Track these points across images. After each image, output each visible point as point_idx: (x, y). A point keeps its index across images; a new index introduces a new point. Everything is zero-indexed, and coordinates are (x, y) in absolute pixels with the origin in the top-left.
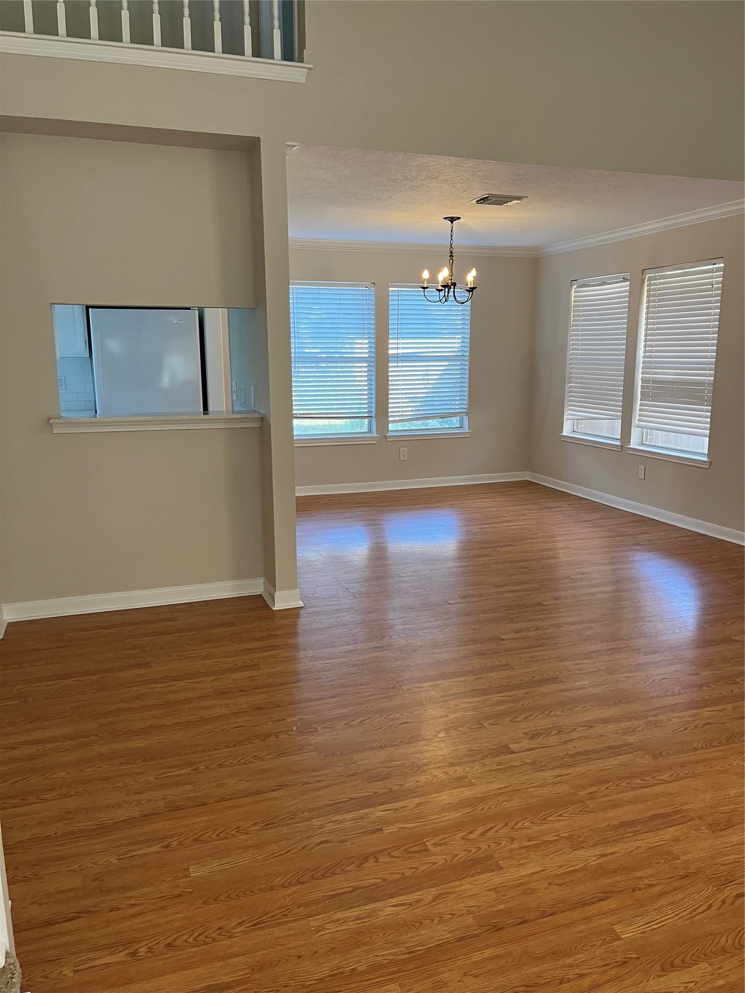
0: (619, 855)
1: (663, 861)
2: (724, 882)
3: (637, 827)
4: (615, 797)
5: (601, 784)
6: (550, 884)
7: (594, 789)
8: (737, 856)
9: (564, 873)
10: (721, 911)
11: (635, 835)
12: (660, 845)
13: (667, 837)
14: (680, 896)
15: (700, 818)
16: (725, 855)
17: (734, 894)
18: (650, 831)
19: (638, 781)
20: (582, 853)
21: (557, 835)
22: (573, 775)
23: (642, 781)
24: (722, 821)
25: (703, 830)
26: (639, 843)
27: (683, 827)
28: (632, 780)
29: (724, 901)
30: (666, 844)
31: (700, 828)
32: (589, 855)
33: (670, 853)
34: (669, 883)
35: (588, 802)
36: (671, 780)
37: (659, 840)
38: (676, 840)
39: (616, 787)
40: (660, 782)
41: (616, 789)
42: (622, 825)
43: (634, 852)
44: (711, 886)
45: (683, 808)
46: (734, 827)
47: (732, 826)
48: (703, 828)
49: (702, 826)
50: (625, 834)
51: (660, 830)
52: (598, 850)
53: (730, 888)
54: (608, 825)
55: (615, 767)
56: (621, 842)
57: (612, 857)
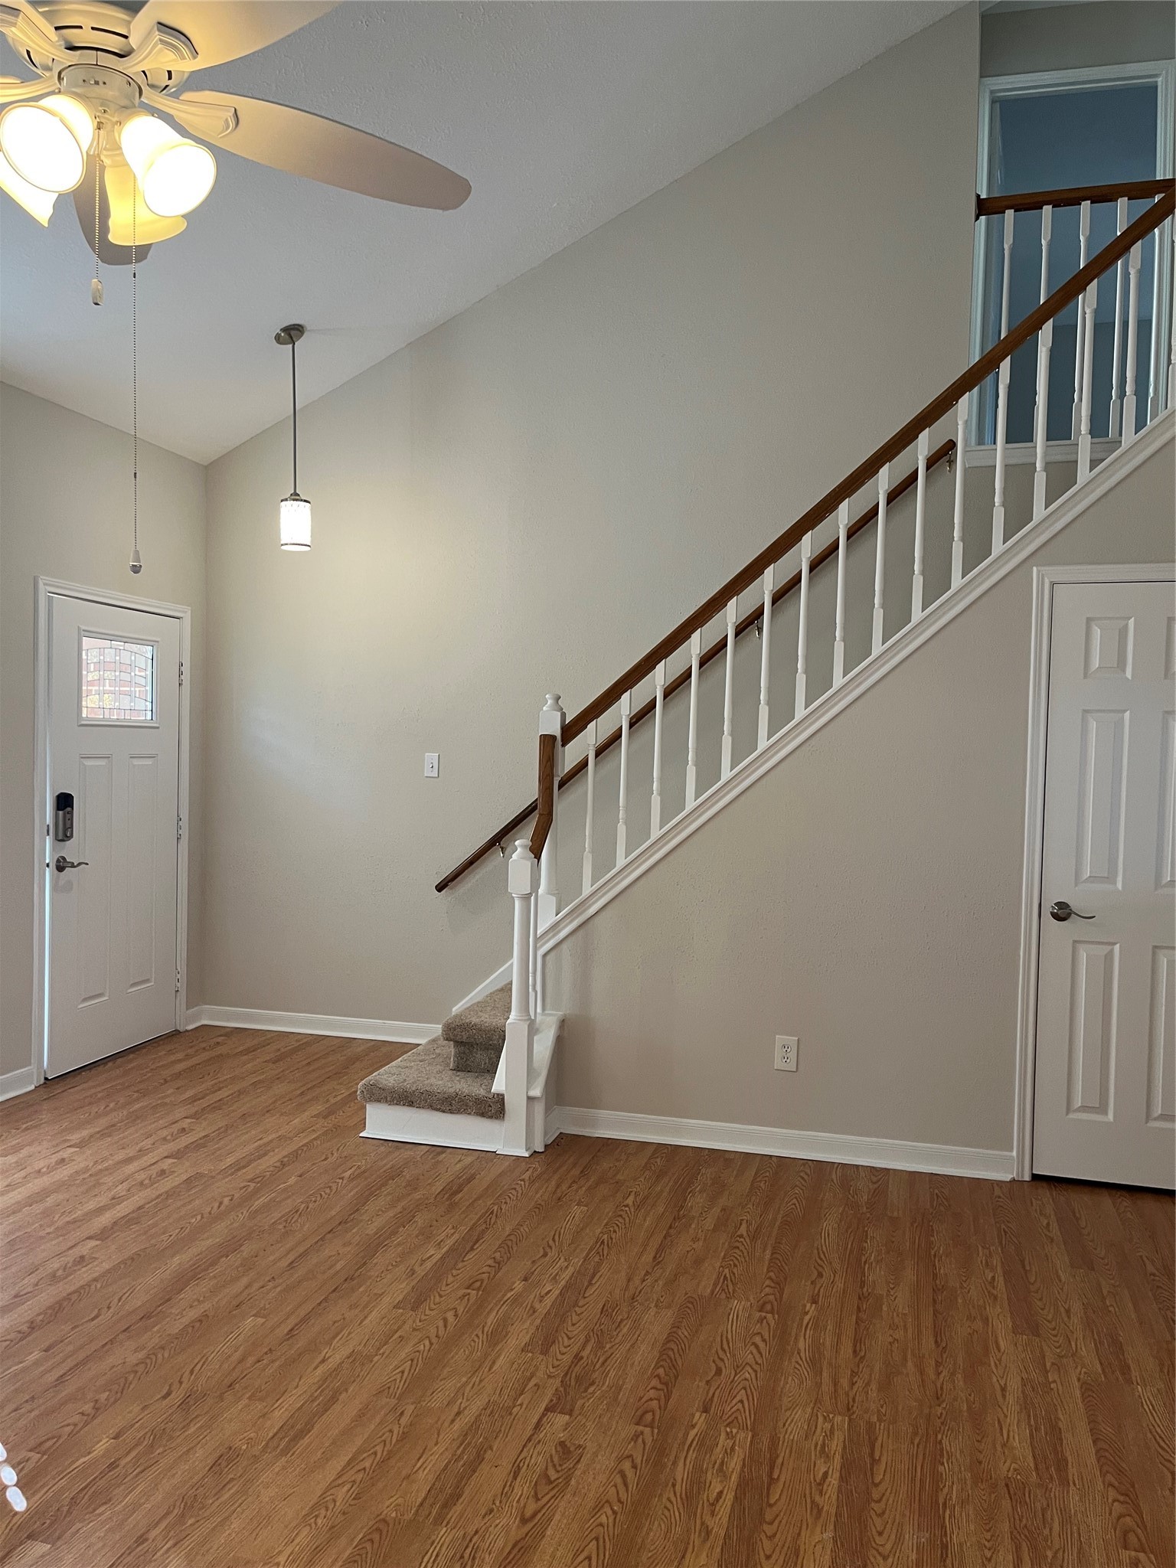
0: (310, 1370)
1: (263, 1388)
2: (189, 1399)
3: (316, 1406)
4: (372, 1427)
5: (403, 1433)
6: (344, 1319)
7: (404, 1420)
8: (187, 1433)
9: (341, 1331)
10: (179, 1374)
11: (311, 1396)
12: (277, 1401)
13: (277, 1413)
14: (226, 1366)
15: (256, 1459)
16: (201, 1427)
17: (174, 1393)
18: (299, 1409)
19: (367, 1464)
20: (345, 1352)
21: (383, 1354)
22: (446, 1424)
23: (362, 1467)
24: (227, 1469)
25: (243, 1444)
26: (299, 1391)
27: (268, 1434)
28: (375, 1462)
29: (181, 1383)
30: (273, 1406)
31: (248, 1443)
32: (337, 1354)
33: (261, 1400)
34: (242, 1372)
35: (394, 1401)
36: (329, 1493)
37: (283, 1404)
38: (264, 1416)
39: (383, 1438)
40: (340, 1481)
41: (381, 1437)
42: (334, 1399)
43: (297, 1380)
44: (200, 1389)
45: (284, 1459)
46: (207, 1468)
47: (212, 1467)
48: (244, 1447)
49: (247, 1447)
50: (322, 1391)
51: (290, 1417)
52: (332, 1363)
53: (181, 1397)
54: (346, 1390)
55: (414, 1467)
56: (319, 1381)
57: (314, 1365)
